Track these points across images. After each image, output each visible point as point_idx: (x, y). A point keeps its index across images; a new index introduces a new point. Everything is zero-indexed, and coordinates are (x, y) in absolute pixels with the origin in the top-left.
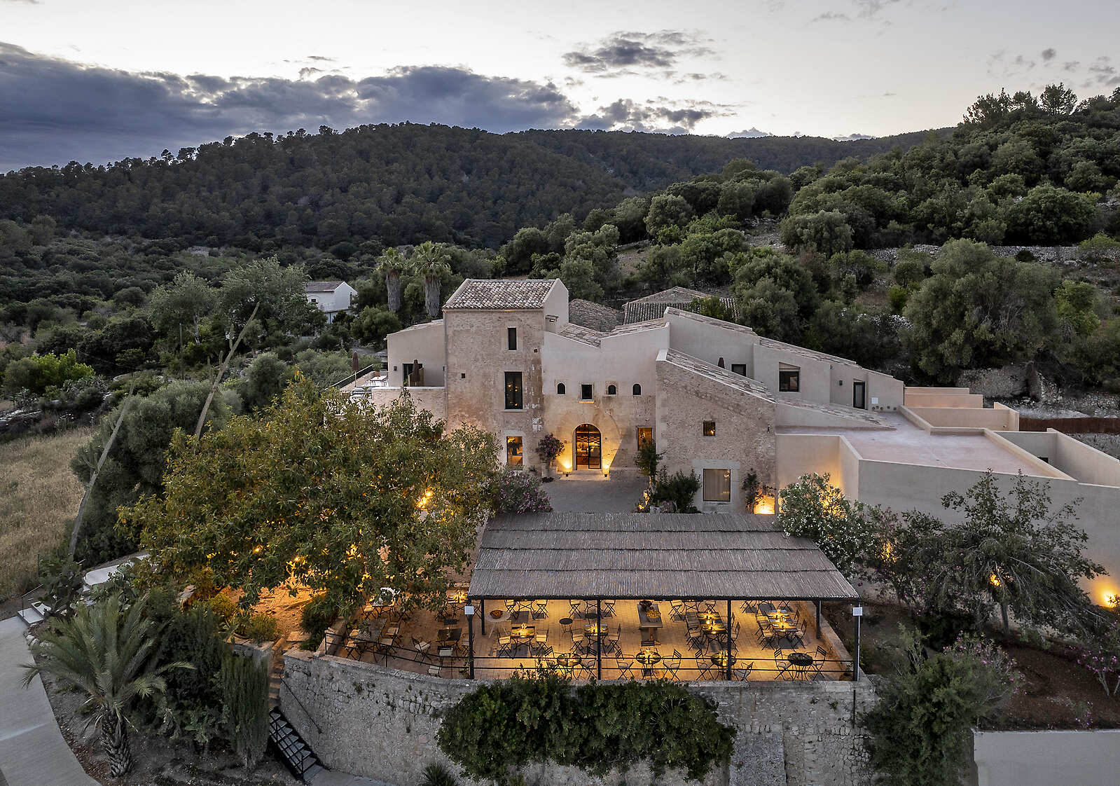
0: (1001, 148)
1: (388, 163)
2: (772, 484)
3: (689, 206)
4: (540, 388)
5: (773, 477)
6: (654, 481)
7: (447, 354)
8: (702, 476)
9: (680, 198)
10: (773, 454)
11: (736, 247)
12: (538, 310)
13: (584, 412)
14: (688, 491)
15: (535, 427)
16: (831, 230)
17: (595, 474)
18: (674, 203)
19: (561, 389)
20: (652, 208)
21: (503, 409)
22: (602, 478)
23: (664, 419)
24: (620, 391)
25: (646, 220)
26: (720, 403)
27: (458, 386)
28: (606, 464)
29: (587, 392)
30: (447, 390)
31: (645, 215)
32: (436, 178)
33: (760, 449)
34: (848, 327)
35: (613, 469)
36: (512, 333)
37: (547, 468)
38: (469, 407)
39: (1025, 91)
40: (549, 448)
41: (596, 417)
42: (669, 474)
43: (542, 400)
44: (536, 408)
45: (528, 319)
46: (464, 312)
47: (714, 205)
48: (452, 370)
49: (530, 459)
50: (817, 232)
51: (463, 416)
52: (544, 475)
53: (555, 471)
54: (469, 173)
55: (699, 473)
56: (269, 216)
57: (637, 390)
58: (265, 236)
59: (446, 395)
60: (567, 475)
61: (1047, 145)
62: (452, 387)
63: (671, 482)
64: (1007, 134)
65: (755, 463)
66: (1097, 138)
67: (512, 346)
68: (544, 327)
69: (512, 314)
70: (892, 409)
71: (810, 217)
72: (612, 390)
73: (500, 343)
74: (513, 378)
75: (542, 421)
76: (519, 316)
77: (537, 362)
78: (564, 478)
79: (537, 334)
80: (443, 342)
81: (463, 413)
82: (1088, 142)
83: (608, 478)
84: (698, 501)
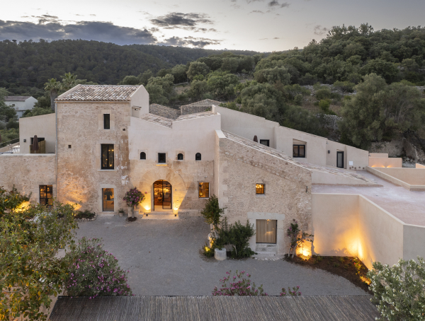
0: (348, 46)
1: (70, 54)
2: (309, 232)
3: (208, 67)
4: (127, 155)
5: (310, 225)
6: (217, 228)
7: (57, 132)
8: (255, 225)
9: (203, 63)
10: (310, 208)
11: (235, 82)
12: (127, 102)
13: (160, 172)
14: (244, 237)
15: (123, 182)
16: (281, 75)
17: (167, 214)
18: (201, 65)
19: (143, 156)
20: (190, 67)
21: (99, 169)
22: (172, 217)
23: (225, 181)
24: (186, 157)
25: (187, 72)
26: (269, 170)
27: (64, 153)
28: (176, 207)
29: (162, 158)
30: (57, 156)
31: (187, 70)
32: (92, 61)
33: (300, 205)
34: (306, 119)
35: (181, 211)
36: (107, 117)
37: (132, 211)
38: (74, 168)
39: (352, 26)
40: (134, 197)
41: (168, 175)
42: (229, 223)
43: (129, 163)
44: (125, 169)
45: (120, 108)
46: (71, 103)
47: (219, 66)
48: (62, 143)
49: (120, 204)
50: (274, 76)
51: (69, 174)
52: (129, 215)
53: (138, 213)
54: (107, 59)
55: (253, 223)
56: (13, 74)
57: (198, 157)
58: (12, 82)
59: (56, 160)
60: (147, 215)
61: (367, 45)
62: (61, 155)
63: (231, 230)
64: (348, 41)
65: (296, 215)
66: (388, 43)
67: (107, 126)
68: (131, 113)
69: (106, 104)
70: (361, 169)
71: (271, 69)
72: (180, 156)
73: (97, 124)
74: (106, 149)
75: (128, 178)
76: (112, 106)
77: (125, 137)
78: (145, 218)
79: (125, 118)
80: (55, 123)
81: (69, 172)
82: (385, 44)
83: (177, 218)
84: (252, 244)
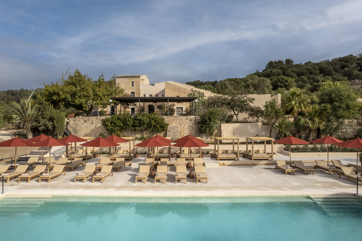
4: (139, 96)
12: (139, 77)
24: (159, 96)
26: (180, 92)
36: (133, 82)
39: (281, 60)
45: (137, 79)
46: (121, 78)
55: (175, 108)
67: (133, 86)
68: (141, 81)
73: (130, 85)
74: (133, 94)
76: (134, 78)
77: (139, 89)
79: (139, 83)
